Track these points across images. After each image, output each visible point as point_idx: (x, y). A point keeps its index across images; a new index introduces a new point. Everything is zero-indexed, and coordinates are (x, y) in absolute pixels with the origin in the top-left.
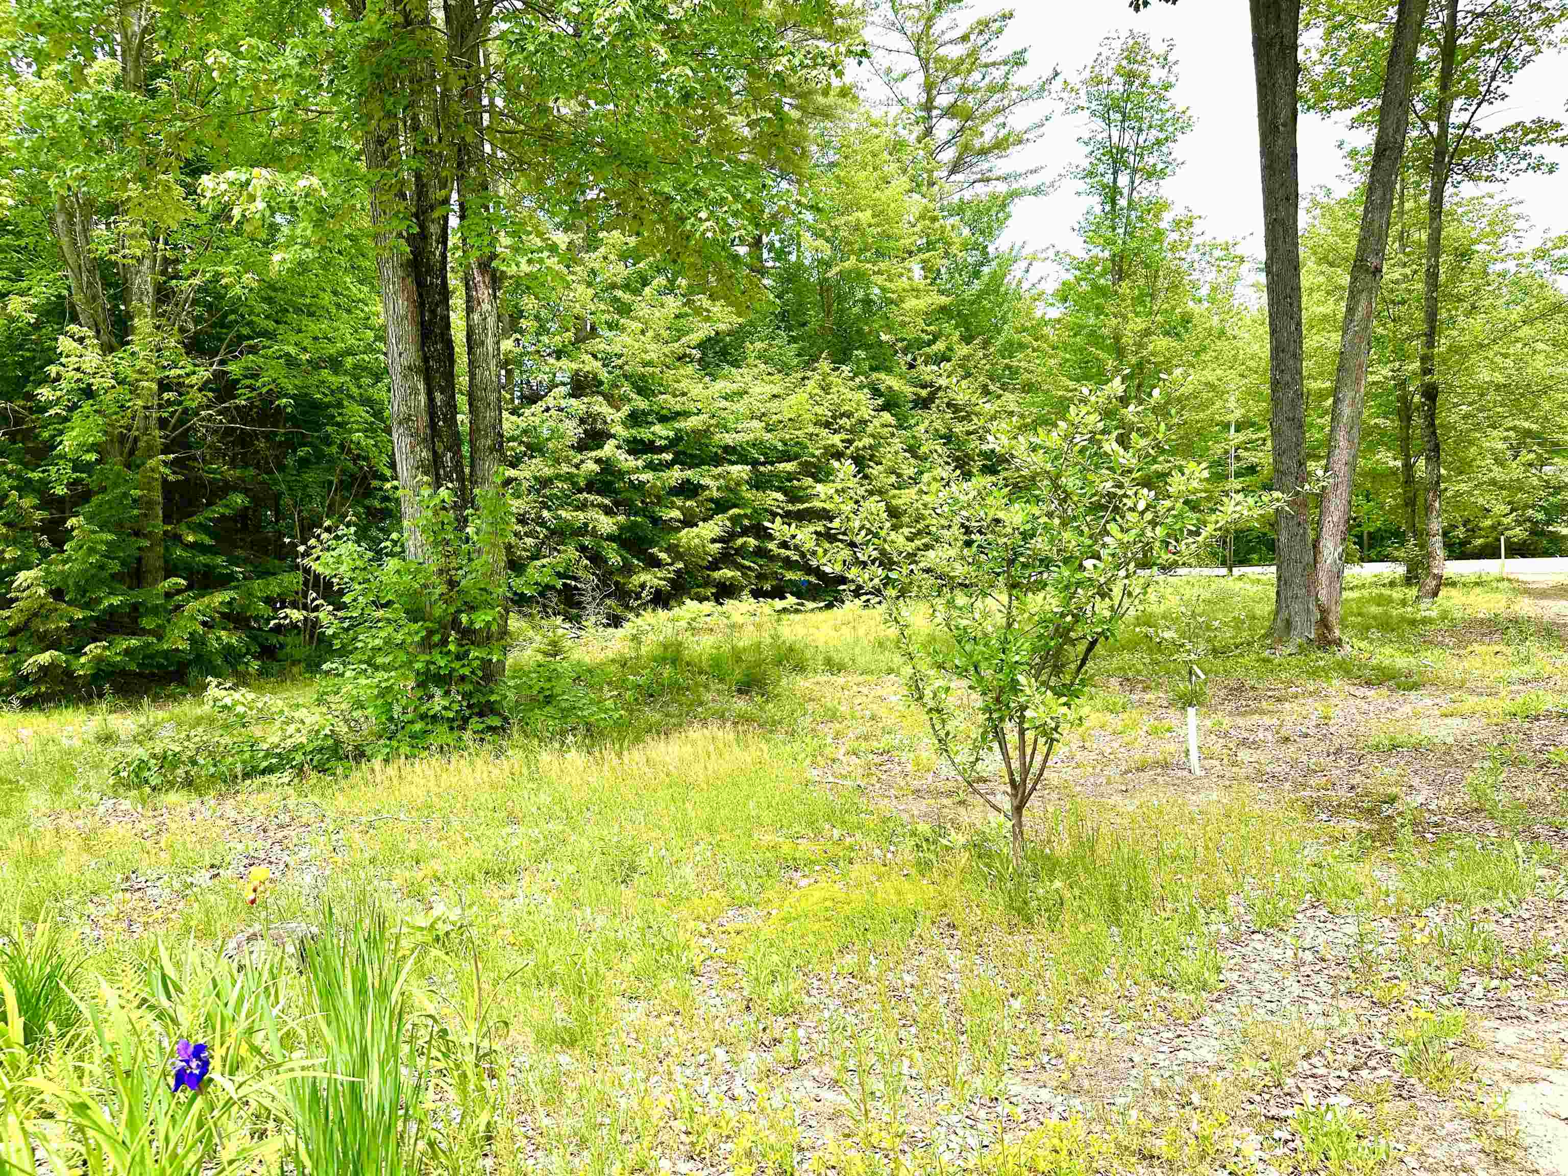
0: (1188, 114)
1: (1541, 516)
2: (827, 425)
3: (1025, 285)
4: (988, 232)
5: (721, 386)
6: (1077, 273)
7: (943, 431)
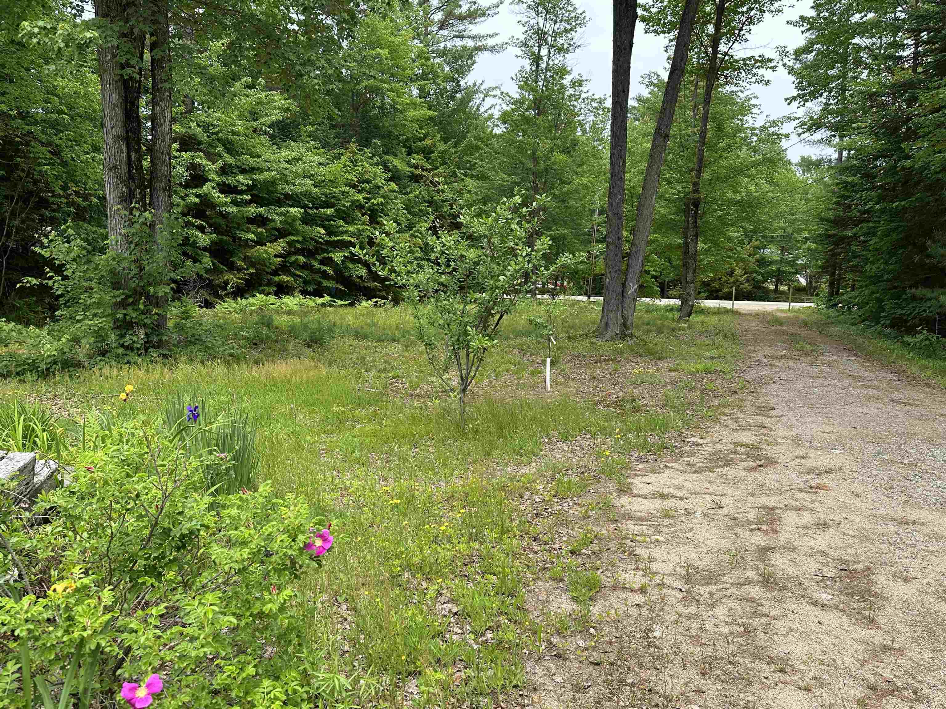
0: (584, 15)
1: (760, 278)
2: (353, 186)
3: (482, 110)
4: (462, 71)
5: (286, 154)
6: (513, 107)
7: (427, 198)
